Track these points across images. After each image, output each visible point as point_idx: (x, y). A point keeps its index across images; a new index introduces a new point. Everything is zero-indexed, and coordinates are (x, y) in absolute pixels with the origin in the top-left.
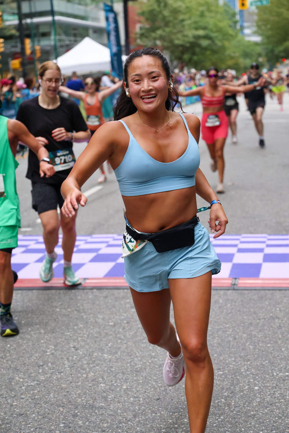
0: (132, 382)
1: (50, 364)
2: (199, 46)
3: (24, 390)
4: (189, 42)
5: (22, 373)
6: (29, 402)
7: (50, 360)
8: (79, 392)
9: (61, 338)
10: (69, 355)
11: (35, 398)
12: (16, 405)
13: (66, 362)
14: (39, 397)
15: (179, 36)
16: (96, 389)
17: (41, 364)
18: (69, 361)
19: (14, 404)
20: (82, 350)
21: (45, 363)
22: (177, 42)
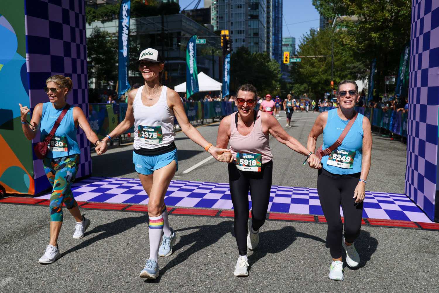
0: (269, 280)
1: (212, 264)
3: (199, 281)
5: (195, 269)
6: (204, 290)
7: (211, 261)
8: (236, 284)
9: (215, 247)
10: (223, 259)
11: (207, 287)
12: (196, 291)
13: (222, 263)
14: (210, 286)
16: (247, 284)
17: (206, 263)
18: (223, 263)
19: (195, 290)
20: (230, 255)
21: (209, 263)
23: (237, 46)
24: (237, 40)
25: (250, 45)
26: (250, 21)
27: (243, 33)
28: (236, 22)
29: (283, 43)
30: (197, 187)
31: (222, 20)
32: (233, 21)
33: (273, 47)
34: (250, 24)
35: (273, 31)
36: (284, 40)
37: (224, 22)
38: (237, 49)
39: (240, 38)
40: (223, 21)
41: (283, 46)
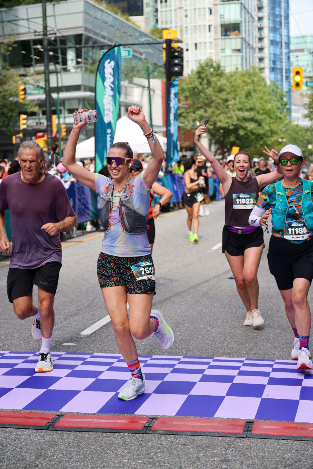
2: (244, 129)
4: (233, 125)
15: (222, 117)
22: (219, 124)
23: (198, 59)
24: (198, 45)
25: (223, 54)
26: (222, 6)
27: (209, 31)
28: (195, 9)
29: (292, 47)
30: (108, 367)
31: (166, 7)
32: (188, 8)
33: (272, 56)
34: (222, 14)
35: (272, 25)
36: (293, 41)
37: (171, 10)
38: (198, 65)
39: (202, 40)
40: (168, 9)
41: (291, 54)
